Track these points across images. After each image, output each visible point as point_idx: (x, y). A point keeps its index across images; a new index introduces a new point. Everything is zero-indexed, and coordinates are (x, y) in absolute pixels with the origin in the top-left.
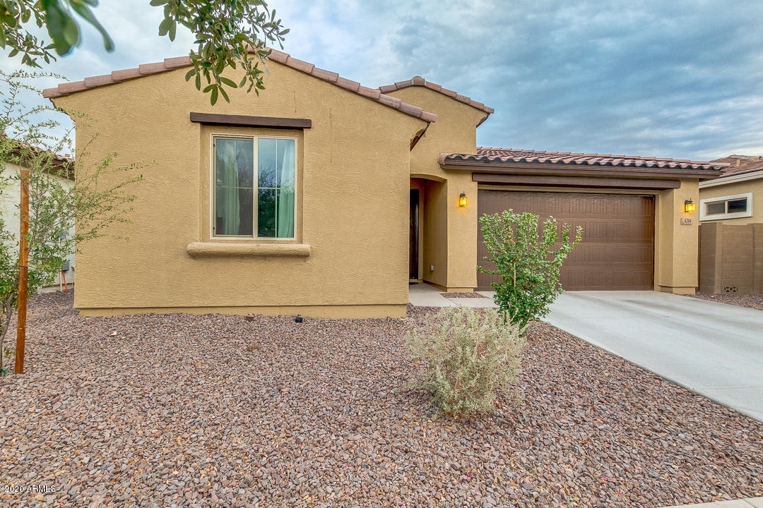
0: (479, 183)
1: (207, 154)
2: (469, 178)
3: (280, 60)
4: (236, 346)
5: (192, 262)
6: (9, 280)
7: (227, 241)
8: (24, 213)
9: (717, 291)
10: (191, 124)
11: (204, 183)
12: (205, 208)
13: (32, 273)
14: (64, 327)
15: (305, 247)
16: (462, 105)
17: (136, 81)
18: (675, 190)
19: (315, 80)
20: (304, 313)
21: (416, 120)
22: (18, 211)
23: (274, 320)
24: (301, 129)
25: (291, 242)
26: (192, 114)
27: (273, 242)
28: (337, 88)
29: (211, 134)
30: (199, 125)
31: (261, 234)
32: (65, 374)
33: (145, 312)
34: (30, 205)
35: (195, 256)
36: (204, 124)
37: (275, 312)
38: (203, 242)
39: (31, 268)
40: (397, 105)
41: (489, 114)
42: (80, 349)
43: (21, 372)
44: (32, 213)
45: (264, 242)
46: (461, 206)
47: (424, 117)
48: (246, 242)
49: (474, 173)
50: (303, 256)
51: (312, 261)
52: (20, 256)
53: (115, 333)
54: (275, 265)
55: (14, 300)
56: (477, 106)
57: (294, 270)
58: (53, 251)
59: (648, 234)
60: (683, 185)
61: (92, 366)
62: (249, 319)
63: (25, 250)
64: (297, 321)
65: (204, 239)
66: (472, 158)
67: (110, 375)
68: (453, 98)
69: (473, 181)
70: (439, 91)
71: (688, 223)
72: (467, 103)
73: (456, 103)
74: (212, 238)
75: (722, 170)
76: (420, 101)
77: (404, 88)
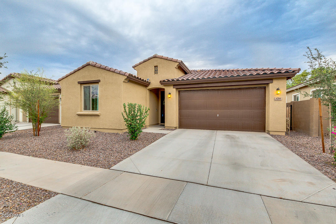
0: (177, 89)
1: (82, 90)
2: (172, 87)
3: (94, 65)
5: (78, 117)
7: (85, 112)
10: (78, 84)
11: (81, 98)
12: (82, 103)
16: (169, 61)
17: (69, 75)
18: (270, 84)
19: (101, 69)
21: (124, 76)
24: (98, 82)
26: (78, 82)
27: (94, 112)
28: (106, 70)
29: (83, 86)
30: (80, 84)
31: (92, 110)
35: (79, 115)
40: (119, 72)
43: (39, 136)
45: (93, 112)
46: (169, 97)
47: (125, 74)
48: (89, 112)
49: (174, 85)
50: (98, 115)
51: (101, 117)
54: (93, 117)
56: (175, 61)
60: (275, 81)
64: (95, 132)
65: (81, 111)
68: (167, 59)
69: (174, 88)
70: (161, 58)
71: (279, 99)
72: (171, 60)
73: (168, 61)
74: (83, 111)
75: (295, 72)
76: (156, 62)
77: (151, 59)
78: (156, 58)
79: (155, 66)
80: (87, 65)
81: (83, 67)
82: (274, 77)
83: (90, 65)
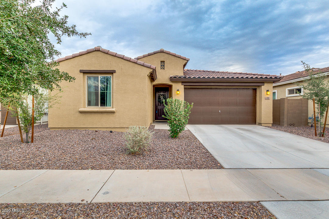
0: (184, 85)
1: (85, 81)
2: (180, 84)
3: (106, 52)
4: (89, 138)
5: (80, 114)
6: (30, 119)
7: (91, 108)
8: (33, 102)
9: (285, 125)
10: (80, 73)
11: (84, 91)
12: (85, 98)
13: (35, 117)
14: (45, 133)
15: (114, 109)
16: (178, 58)
17: (64, 61)
18: (262, 86)
19: (117, 58)
20: (113, 130)
21: (149, 69)
22: (32, 101)
23: (104, 132)
24: (113, 73)
25: (110, 108)
26: (80, 70)
27: (104, 108)
28: (124, 60)
29: (86, 76)
30: (82, 73)
32: (43, 143)
33: (68, 129)
34: (35, 100)
35: (81, 112)
36: (84, 73)
37: (105, 130)
38: (84, 108)
39: (35, 116)
40: (142, 64)
41: (188, 61)
42: (48, 138)
43: (33, 142)
44: (35, 102)
45: (102, 108)
46: (178, 94)
47: (151, 67)
48: (97, 108)
49: (182, 82)
50: (113, 112)
51: (116, 114)
52: (32, 113)
53: (58, 134)
54: (105, 115)
55: (31, 124)
56: (183, 58)
57: (111, 117)
58: (40, 112)
59: (254, 103)
60: (266, 84)
61: (50, 142)
62: (96, 131)
63: (33, 112)
64: (110, 132)
66: (180, 77)
67: (53, 144)
68: (174, 56)
69: (182, 85)
70: (169, 54)
71: (268, 99)
72: (179, 57)
73: (176, 58)
74: (86, 107)
75: (281, 78)
76: (163, 57)
77: (157, 53)
78: (163, 53)
79: (161, 61)
80: (95, 51)
81: (89, 53)
82: (266, 81)
83: (99, 51)
